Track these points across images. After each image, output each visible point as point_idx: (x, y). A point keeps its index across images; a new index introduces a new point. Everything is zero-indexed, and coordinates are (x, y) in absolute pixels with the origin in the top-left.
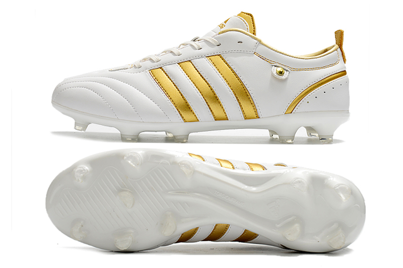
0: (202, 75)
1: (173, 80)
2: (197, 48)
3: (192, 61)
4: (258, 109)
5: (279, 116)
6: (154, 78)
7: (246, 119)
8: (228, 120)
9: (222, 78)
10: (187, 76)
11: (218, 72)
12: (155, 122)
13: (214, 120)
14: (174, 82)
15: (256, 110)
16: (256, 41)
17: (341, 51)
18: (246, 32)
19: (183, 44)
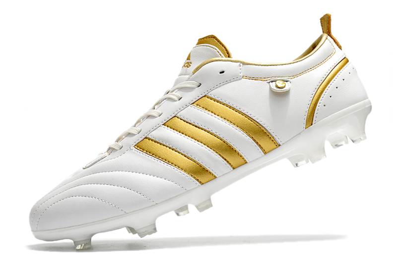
0: (197, 125)
1: (167, 144)
2: (177, 100)
3: (178, 115)
4: (275, 137)
5: (300, 134)
6: (145, 152)
7: (265, 153)
8: (246, 163)
9: (221, 119)
10: (180, 134)
11: (213, 114)
12: (171, 198)
13: (232, 169)
14: (171, 146)
15: (273, 137)
16: (239, 63)
17: (332, 38)
18: (221, 58)
19: (157, 104)
